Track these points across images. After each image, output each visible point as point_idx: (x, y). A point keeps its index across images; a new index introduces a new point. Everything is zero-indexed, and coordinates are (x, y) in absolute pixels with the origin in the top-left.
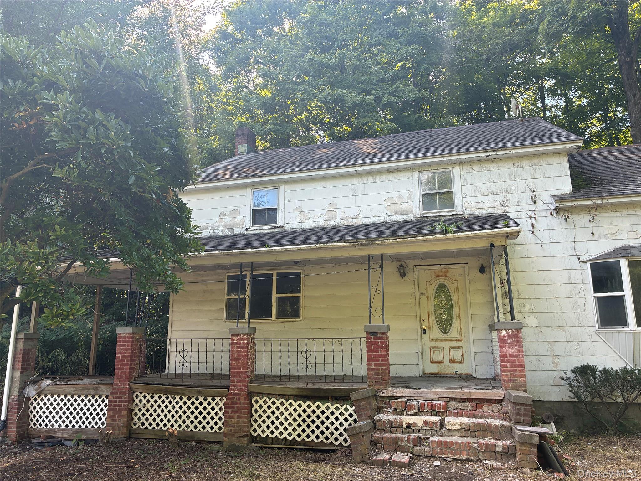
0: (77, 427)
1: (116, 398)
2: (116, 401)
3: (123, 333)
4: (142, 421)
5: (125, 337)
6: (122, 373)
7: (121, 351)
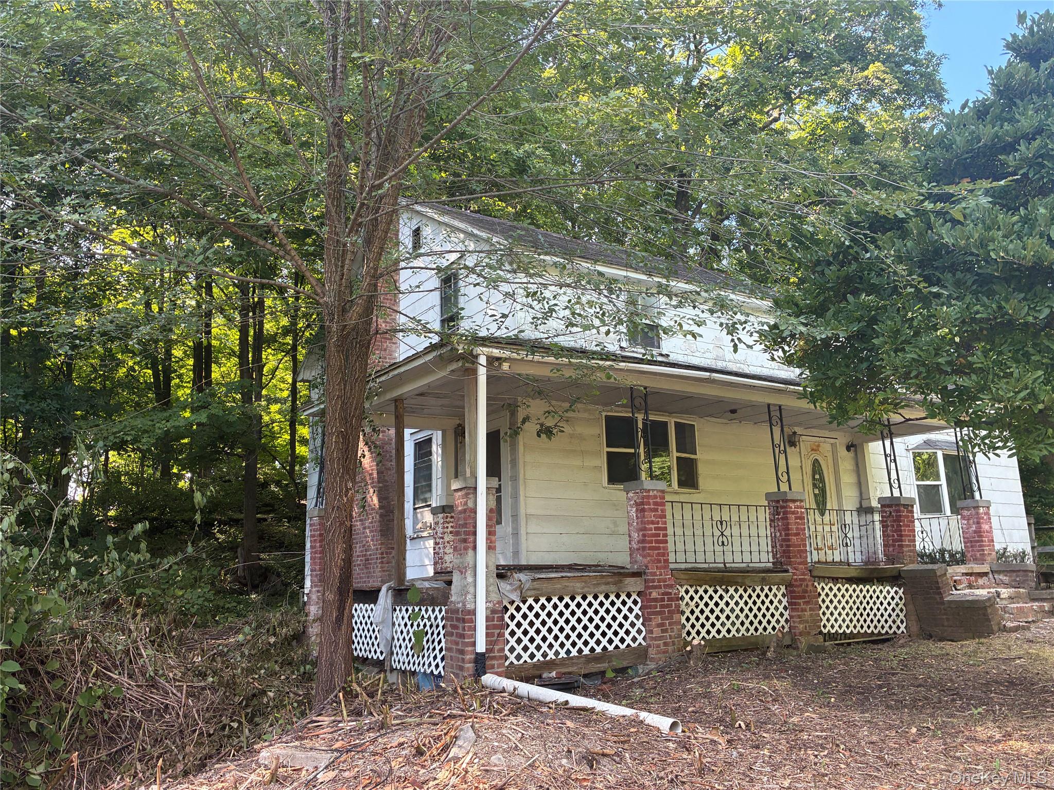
0: (586, 651)
1: (663, 594)
2: (663, 600)
3: (653, 490)
4: (687, 629)
5: (655, 497)
6: (658, 554)
7: (653, 519)
